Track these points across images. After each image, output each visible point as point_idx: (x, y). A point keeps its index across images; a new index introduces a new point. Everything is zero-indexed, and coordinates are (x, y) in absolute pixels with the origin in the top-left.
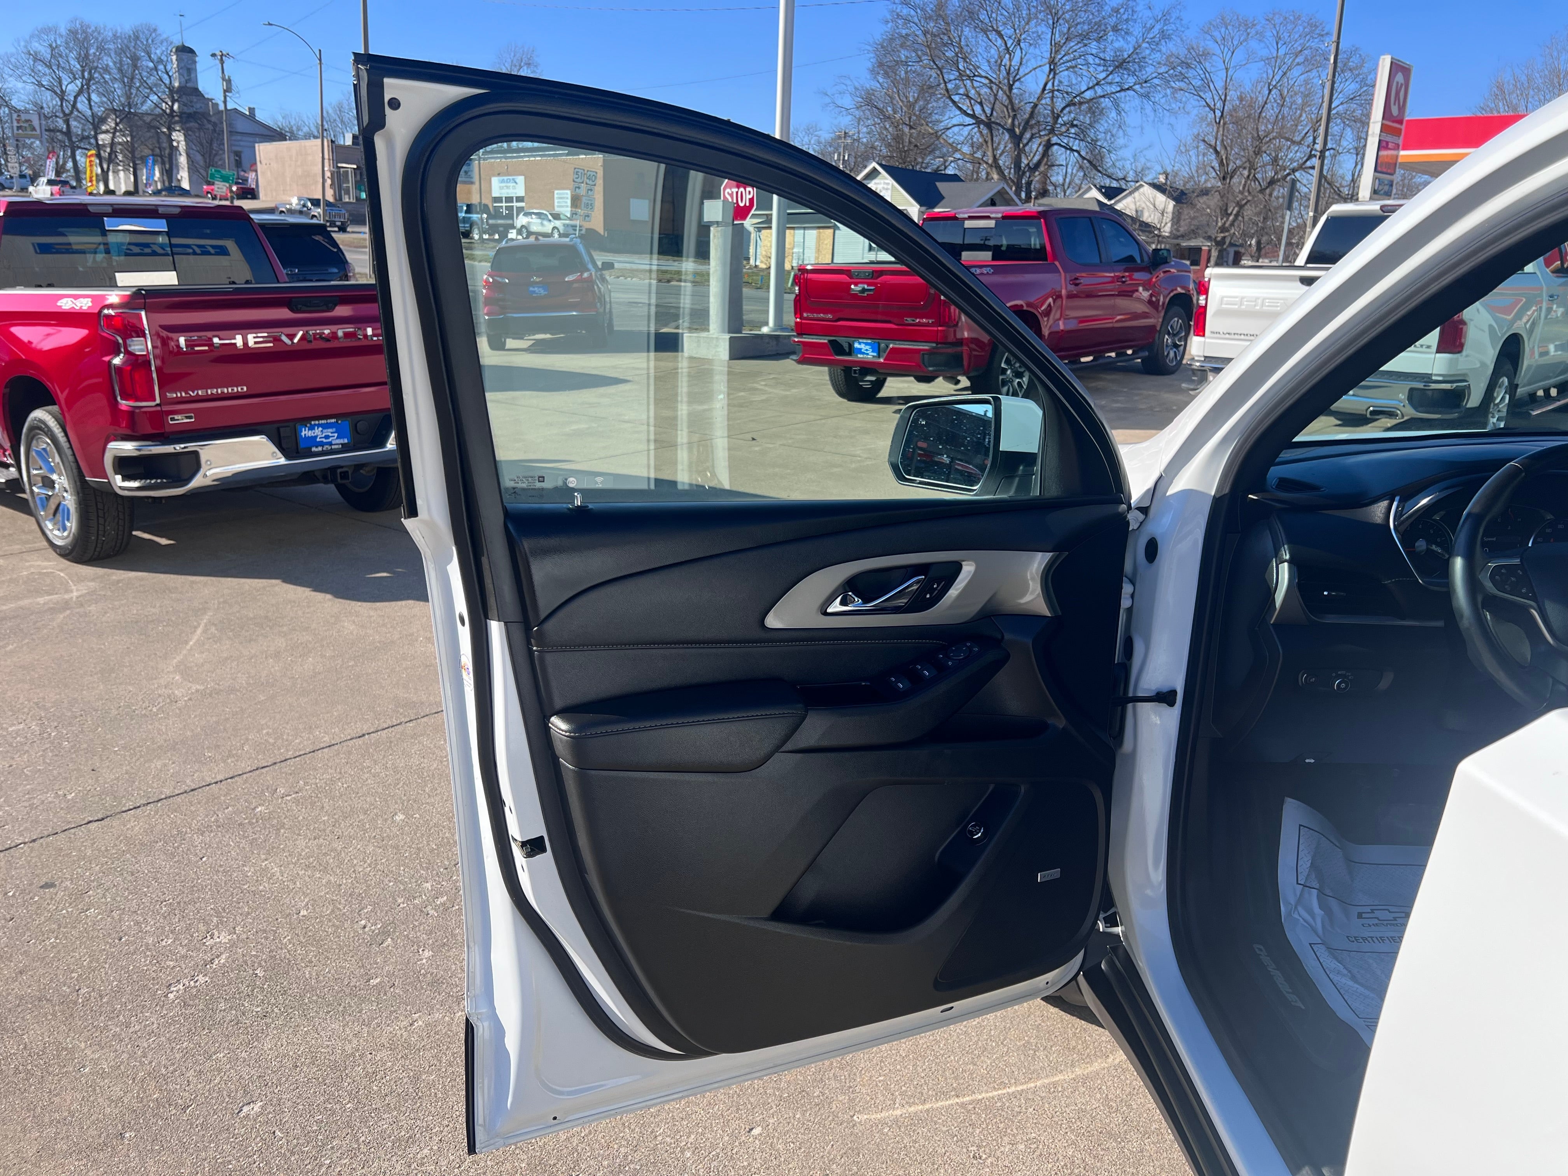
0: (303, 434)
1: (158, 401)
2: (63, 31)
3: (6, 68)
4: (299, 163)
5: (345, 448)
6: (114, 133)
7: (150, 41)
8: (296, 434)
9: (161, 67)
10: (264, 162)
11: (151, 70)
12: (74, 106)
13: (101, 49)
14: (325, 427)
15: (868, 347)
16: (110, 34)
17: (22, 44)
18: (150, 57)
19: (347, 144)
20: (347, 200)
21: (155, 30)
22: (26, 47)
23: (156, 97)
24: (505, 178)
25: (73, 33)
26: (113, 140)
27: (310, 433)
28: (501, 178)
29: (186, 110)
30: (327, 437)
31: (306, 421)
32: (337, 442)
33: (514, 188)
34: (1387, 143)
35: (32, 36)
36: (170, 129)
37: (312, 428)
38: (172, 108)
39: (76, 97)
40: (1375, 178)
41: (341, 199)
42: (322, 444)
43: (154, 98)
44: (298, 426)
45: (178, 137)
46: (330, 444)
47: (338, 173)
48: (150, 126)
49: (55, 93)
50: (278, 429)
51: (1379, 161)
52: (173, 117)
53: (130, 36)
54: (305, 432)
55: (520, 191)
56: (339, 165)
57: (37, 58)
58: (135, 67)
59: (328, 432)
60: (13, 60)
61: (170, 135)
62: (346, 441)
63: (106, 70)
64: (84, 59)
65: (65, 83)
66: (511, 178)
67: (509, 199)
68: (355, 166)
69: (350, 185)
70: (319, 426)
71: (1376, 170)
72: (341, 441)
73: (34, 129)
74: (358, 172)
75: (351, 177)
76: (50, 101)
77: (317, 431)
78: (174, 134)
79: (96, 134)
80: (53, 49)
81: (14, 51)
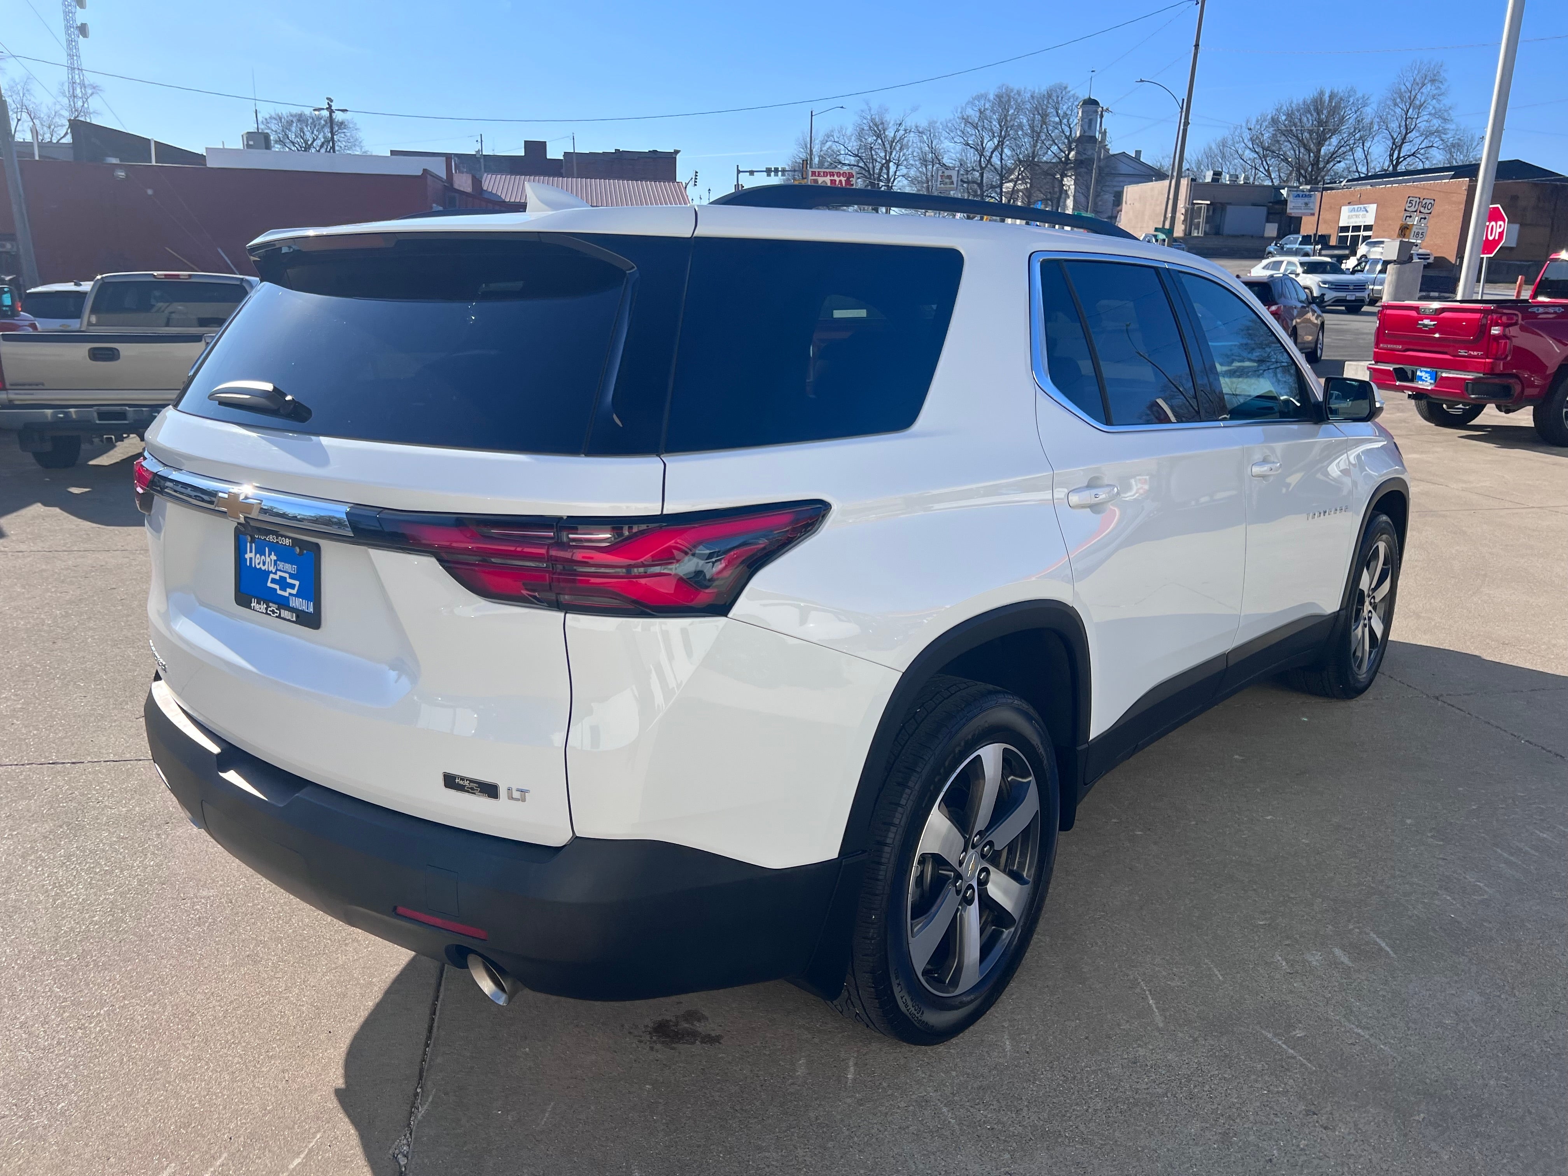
2: (991, 97)
3: (944, 132)
4: (1158, 202)
6: (1016, 182)
7: (1060, 98)
9: (1065, 121)
10: (1128, 203)
11: (1057, 123)
12: (989, 161)
13: (1019, 109)
15: (1427, 375)
16: (1029, 95)
17: (959, 110)
18: (1057, 113)
19: (1206, 181)
20: (1196, 234)
21: (1066, 88)
22: (961, 113)
23: (1056, 147)
24: (1356, 207)
25: (999, 97)
26: (1014, 188)
28: (1352, 207)
29: (1080, 158)
33: (1364, 216)
35: (967, 104)
36: (1063, 175)
38: (1067, 156)
39: (992, 153)
41: (1190, 233)
43: (1054, 148)
45: (1069, 183)
48: (1046, 173)
49: (977, 150)
52: (1067, 164)
53: (1044, 95)
55: (1370, 220)
56: (1195, 202)
57: (967, 121)
58: (1044, 122)
60: (950, 125)
61: (1062, 180)
63: (1021, 126)
64: (1004, 121)
65: (985, 141)
66: (1362, 206)
67: (1357, 228)
68: (1208, 202)
69: (1201, 220)
73: (952, 183)
74: (1211, 208)
75: (1203, 213)
76: (972, 157)
78: (1065, 179)
79: (1002, 184)
80: (981, 112)
81: (952, 117)
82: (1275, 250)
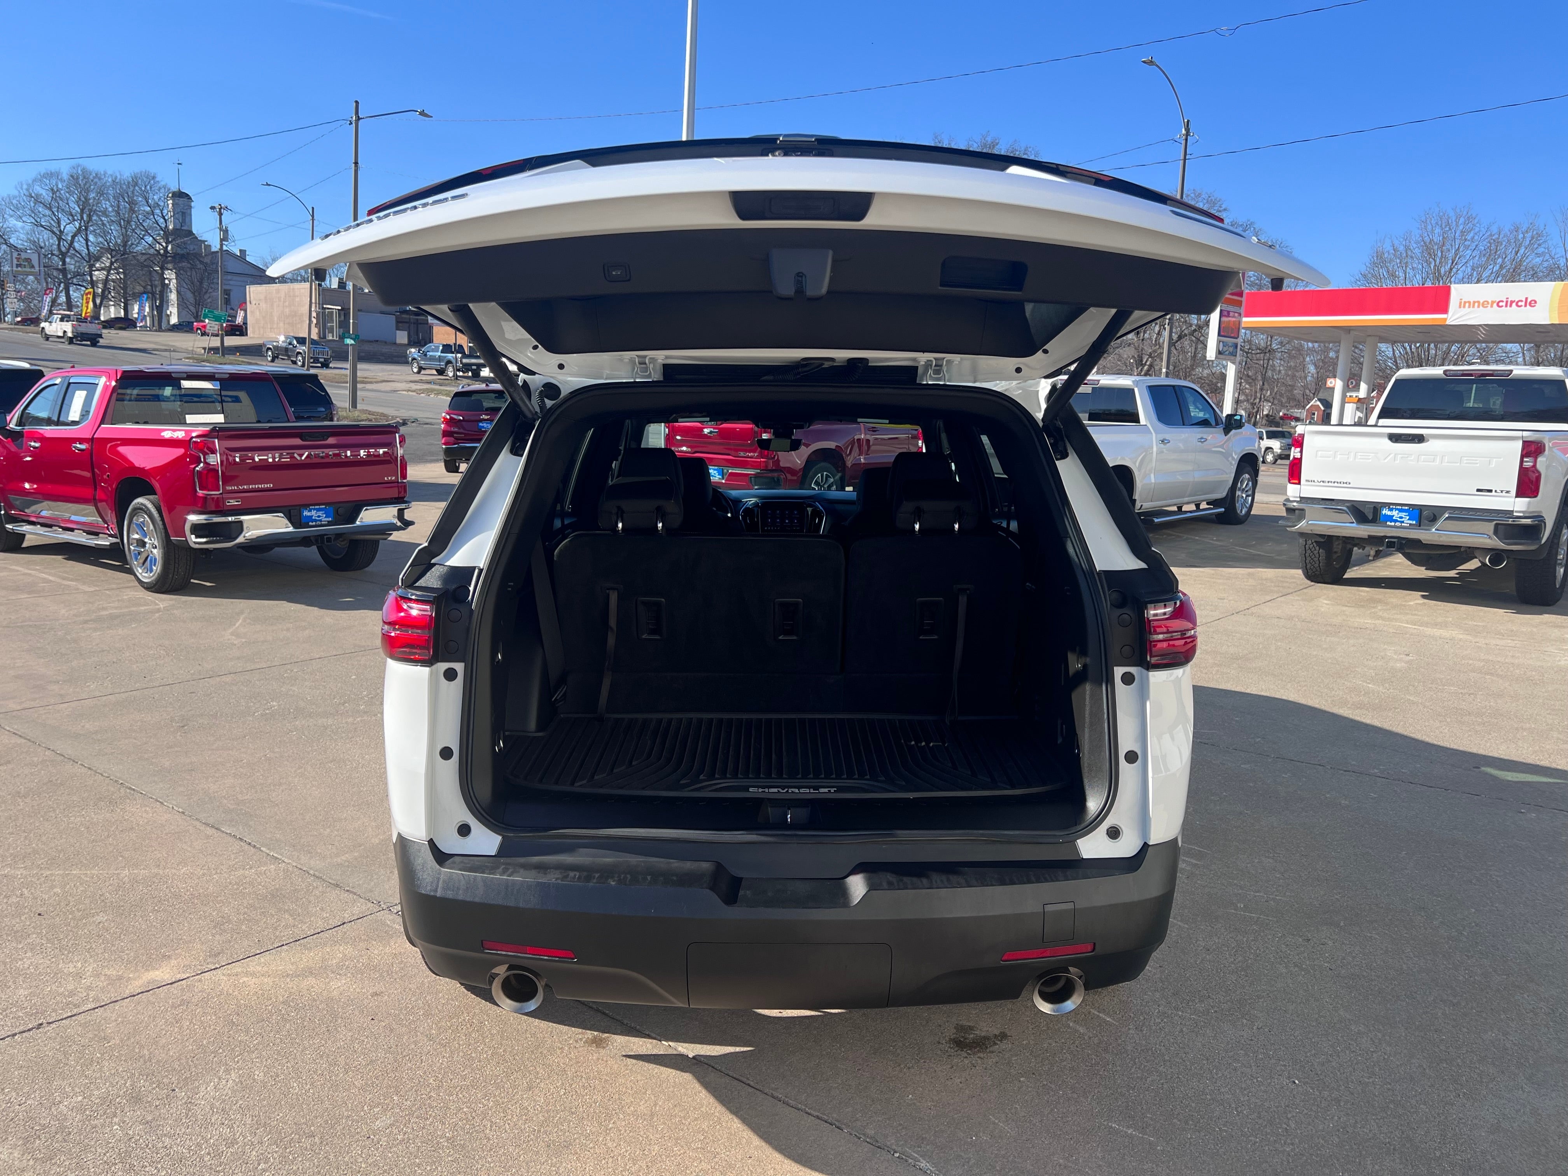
0: (304, 514)
1: (221, 492)
2: (64, 177)
4: (287, 304)
5: (330, 524)
6: (108, 271)
7: (147, 188)
8: (300, 514)
9: (157, 212)
10: (252, 300)
11: (148, 214)
12: (71, 246)
13: (100, 193)
14: (318, 510)
16: (109, 180)
17: (24, 187)
18: (146, 202)
19: (333, 288)
20: (332, 336)
21: (152, 178)
22: (27, 190)
23: (151, 238)
25: (74, 178)
26: (107, 276)
27: (309, 514)
29: (179, 252)
30: (319, 516)
31: (307, 506)
32: (325, 519)
34: (1228, 312)
35: (33, 181)
36: (162, 268)
37: (310, 511)
38: (165, 249)
39: (73, 237)
40: (1219, 342)
42: (316, 521)
43: (150, 240)
44: (302, 510)
45: (170, 276)
46: (321, 521)
47: (324, 313)
48: (142, 264)
49: (53, 232)
50: (290, 511)
51: (1222, 326)
52: (167, 257)
53: (127, 182)
54: (306, 513)
56: (324, 306)
57: (37, 200)
58: (132, 210)
59: (320, 513)
60: (13, 202)
61: (161, 272)
62: (330, 519)
63: (105, 213)
64: (84, 205)
65: (63, 224)
68: (338, 310)
69: (335, 324)
70: (314, 509)
71: (1219, 335)
72: (327, 519)
73: (33, 267)
74: (342, 313)
76: (48, 238)
77: (313, 513)
78: (165, 272)
79: (91, 271)
80: (52, 192)
81: (16, 193)
82: (420, 356)
